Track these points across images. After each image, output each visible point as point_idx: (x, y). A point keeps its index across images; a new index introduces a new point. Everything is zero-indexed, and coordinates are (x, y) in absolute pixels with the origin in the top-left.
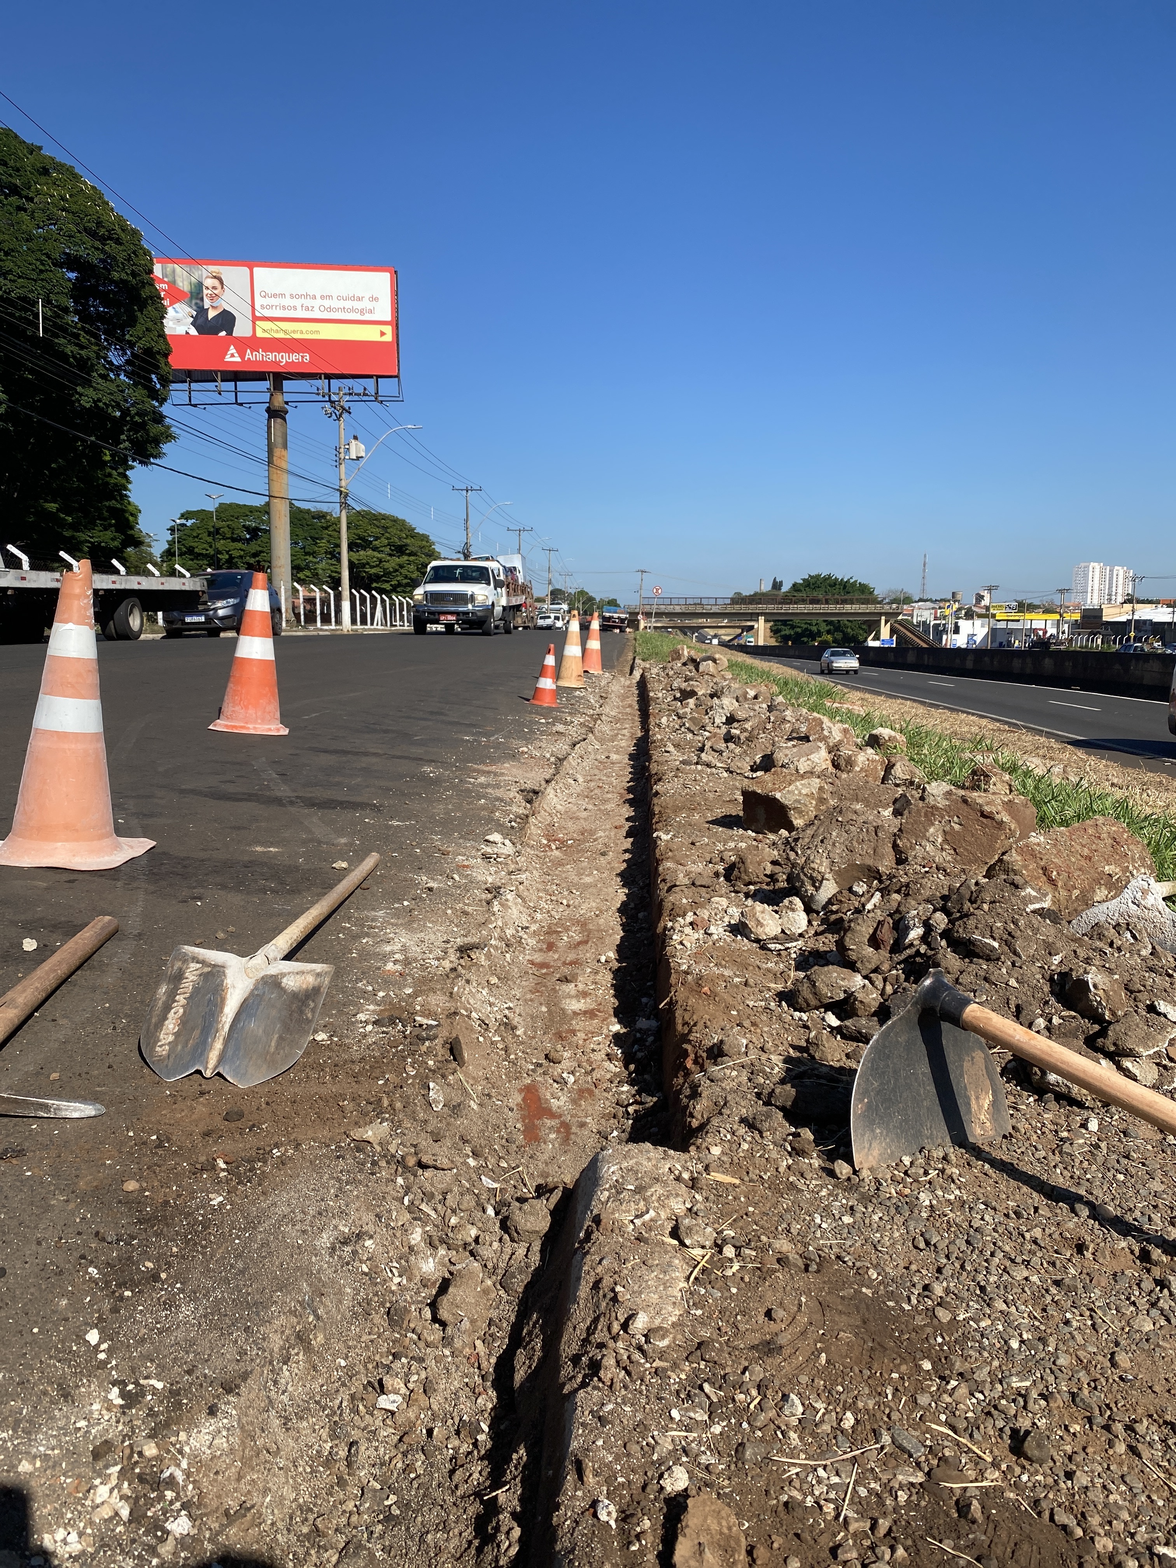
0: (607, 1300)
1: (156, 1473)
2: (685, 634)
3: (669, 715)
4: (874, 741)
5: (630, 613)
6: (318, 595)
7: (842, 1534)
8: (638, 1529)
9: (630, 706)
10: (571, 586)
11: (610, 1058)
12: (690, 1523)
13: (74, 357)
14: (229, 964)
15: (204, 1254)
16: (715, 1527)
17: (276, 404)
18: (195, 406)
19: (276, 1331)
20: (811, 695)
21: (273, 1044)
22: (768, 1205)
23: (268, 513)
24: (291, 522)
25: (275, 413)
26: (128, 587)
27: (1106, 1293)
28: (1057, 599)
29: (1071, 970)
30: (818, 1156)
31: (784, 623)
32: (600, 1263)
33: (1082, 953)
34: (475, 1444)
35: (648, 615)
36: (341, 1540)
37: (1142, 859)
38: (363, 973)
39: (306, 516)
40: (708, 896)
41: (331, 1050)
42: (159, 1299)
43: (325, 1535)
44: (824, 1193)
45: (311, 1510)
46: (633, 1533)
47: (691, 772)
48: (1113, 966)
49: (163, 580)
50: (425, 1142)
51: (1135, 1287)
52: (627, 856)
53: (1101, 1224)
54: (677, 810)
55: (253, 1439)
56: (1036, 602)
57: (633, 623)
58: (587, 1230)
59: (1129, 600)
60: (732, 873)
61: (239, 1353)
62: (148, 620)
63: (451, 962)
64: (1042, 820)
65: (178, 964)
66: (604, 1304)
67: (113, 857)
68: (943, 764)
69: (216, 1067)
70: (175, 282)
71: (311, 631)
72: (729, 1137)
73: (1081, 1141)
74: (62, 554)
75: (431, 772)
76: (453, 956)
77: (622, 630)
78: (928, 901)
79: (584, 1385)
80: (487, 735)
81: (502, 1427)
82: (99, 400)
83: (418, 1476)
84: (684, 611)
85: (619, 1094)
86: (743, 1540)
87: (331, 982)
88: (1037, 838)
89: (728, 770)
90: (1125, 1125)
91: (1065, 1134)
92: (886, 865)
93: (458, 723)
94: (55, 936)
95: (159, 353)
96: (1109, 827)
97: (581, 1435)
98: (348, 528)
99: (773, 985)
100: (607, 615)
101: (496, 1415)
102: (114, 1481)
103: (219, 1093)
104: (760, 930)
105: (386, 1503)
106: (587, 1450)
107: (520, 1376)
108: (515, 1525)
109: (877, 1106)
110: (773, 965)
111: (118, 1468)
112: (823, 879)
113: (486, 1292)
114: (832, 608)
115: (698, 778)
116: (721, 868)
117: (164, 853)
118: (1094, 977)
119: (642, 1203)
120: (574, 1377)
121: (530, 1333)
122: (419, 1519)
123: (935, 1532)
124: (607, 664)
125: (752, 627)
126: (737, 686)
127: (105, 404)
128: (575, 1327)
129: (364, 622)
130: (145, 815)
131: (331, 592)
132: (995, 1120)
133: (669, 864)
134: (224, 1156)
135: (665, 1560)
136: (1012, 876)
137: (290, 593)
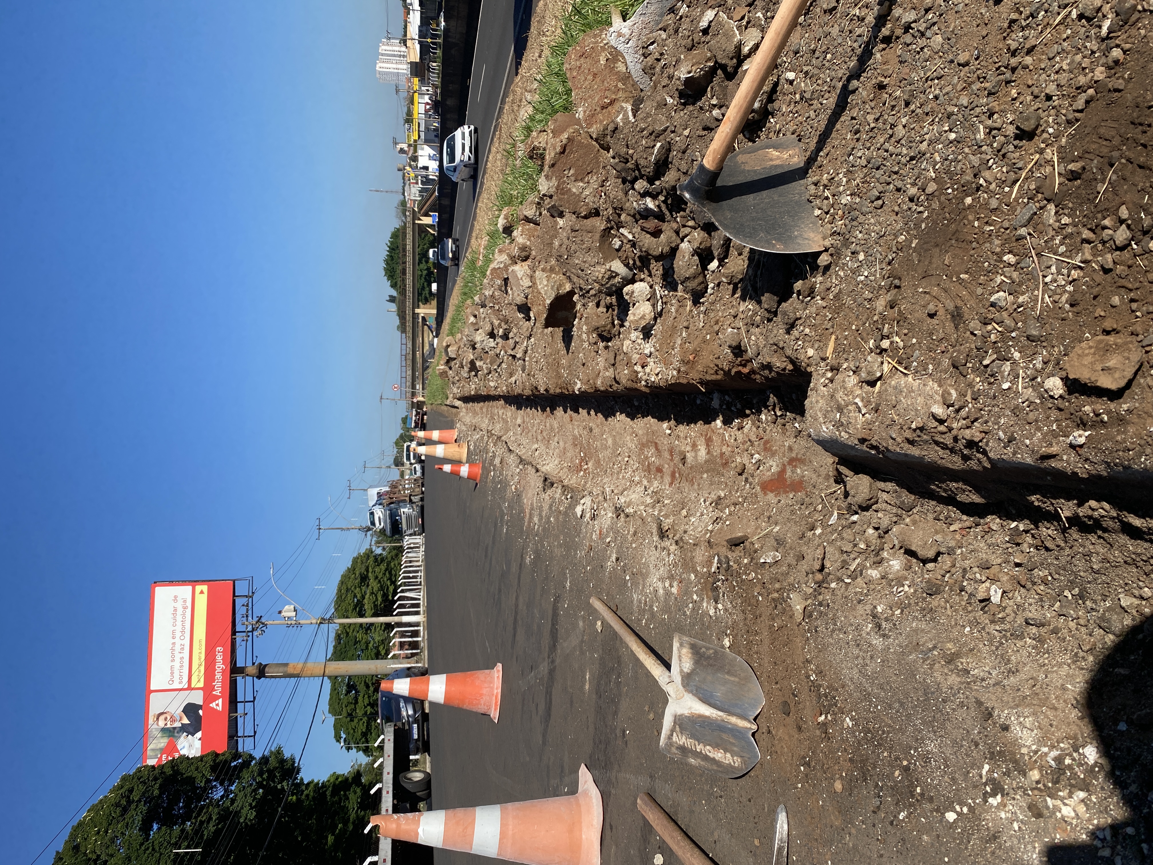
0: (922, 435)
1: (1052, 771)
2: (428, 367)
3: (489, 380)
4: (508, 230)
5: (412, 408)
6: (397, 640)
7: (1094, 265)
8: (1092, 415)
9: (481, 408)
10: (393, 451)
11: (740, 428)
12: (1087, 377)
13: (218, 824)
14: (673, 712)
15: (889, 732)
16: (1090, 359)
17: (254, 672)
18: (255, 732)
19: (946, 679)
20: (473, 275)
21: (733, 679)
22: (851, 314)
23: (336, 677)
24: (343, 660)
25: (261, 672)
26: (391, 782)
27: (914, 69)
28: (403, 94)
29: (677, 90)
30: (814, 277)
31: (420, 294)
32: (894, 439)
33: (665, 81)
34: (1027, 532)
35: (413, 394)
36: (1098, 632)
37: (595, 36)
38: (680, 610)
39: (339, 648)
40: (622, 354)
41: (737, 635)
42: (922, 767)
43: (1095, 644)
44: (841, 273)
45: (1076, 654)
46: (1095, 419)
47: (531, 365)
48: (674, 59)
49: (386, 756)
50: (804, 566)
51: (910, 48)
52: (592, 412)
53: (864, 72)
54: (559, 376)
55: (1025, 697)
56: (405, 110)
57: (419, 405)
58: (870, 448)
59: (404, 42)
60: (605, 337)
61: (962, 707)
62: (416, 766)
63: (671, 545)
64: (566, 109)
65: (674, 750)
66: (925, 437)
67: (593, 796)
68: (525, 180)
69: (750, 722)
70: (161, 749)
71: (424, 645)
72: (800, 343)
73: (803, 85)
74: (366, 831)
75: (530, 557)
76: (667, 543)
77: (425, 414)
78: (626, 194)
79: (985, 453)
80: (502, 515)
81: (1014, 512)
82: (250, 805)
83: (1051, 574)
84: (411, 368)
85: (768, 422)
86: (1099, 338)
87: (686, 636)
88: (580, 113)
89: (529, 338)
90: (791, 53)
91: (798, 96)
92: (600, 224)
93: (494, 537)
94: (652, 840)
95: (214, 761)
96: (572, 61)
97: (1022, 455)
98: (347, 617)
99: (688, 308)
100: (413, 425)
101: (1005, 516)
102: (1058, 802)
103: (768, 719)
104: (648, 317)
105: (1070, 597)
106: (1033, 451)
107: (976, 498)
108: (1087, 504)
109: (777, 234)
110: (673, 308)
111: (1048, 799)
112: (610, 270)
113: (914, 523)
114: (409, 259)
115: (535, 360)
116: (601, 345)
117: (590, 757)
118: (683, 73)
119: (850, 407)
120: (978, 460)
121: (945, 491)
122: (1082, 574)
123: (1091, 197)
124: (449, 425)
125: (423, 318)
126: (466, 330)
127: (253, 801)
128: (942, 458)
129: (417, 606)
130: (562, 771)
131: (395, 630)
132: (788, 147)
133: (599, 382)
134: (816, 717)
135: (1115, 395)
136: (608, 132)
137: (395, 660)
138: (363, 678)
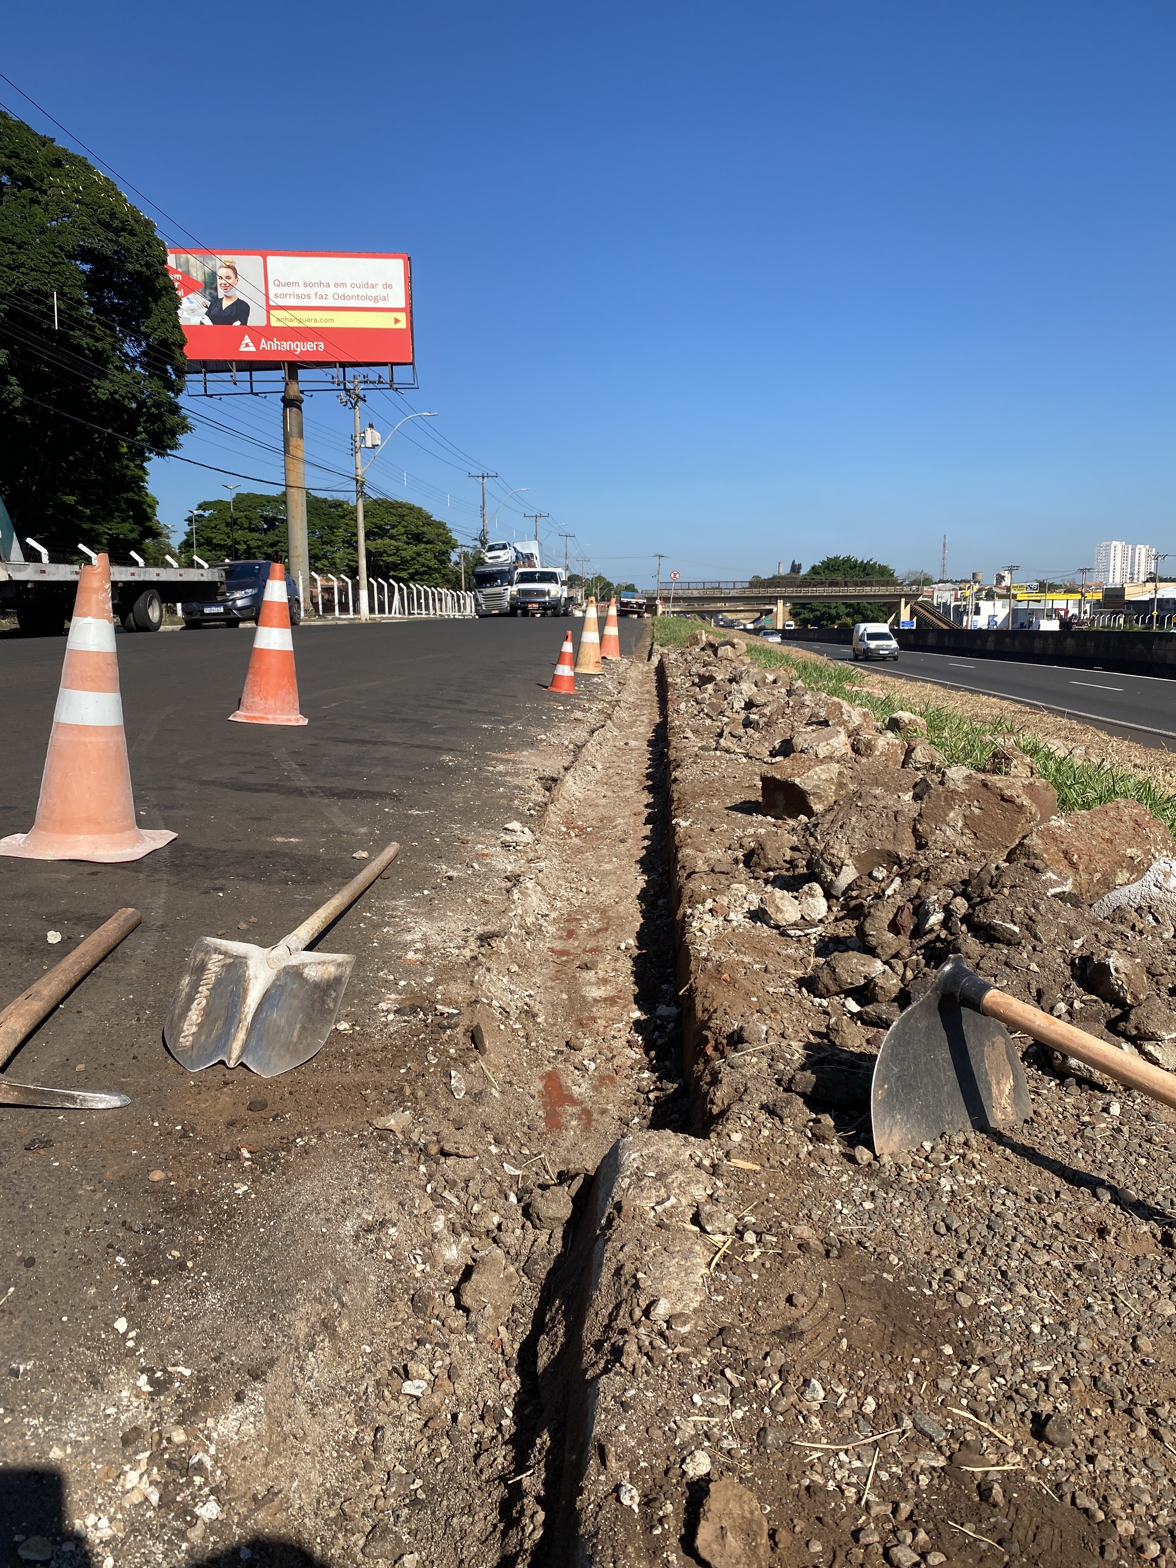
0: (629, 1287)
1: (184, 1459)
2: (704, 618)
3: (688, 701)
4: (894, 725)
5: (648, 599)
6: (336, 584)
7: (864, 1518)
8: (661, 1513)
9: (649, 692)
10: (588, 572)
11: (630, 1044)
12: (712, 1507)
13: (89, 349)
14: (250, 955)
15: (229, 1242)
16: (737, 1511)
17: (292, 393)
18: (211, 396)
19: (301, 1319)
20: (831, 679)
21: (296, 1034)
22: (789, 1192)
23: (285, 503)
24: (308, 511)
25: (291, 403)
26: (146, 579)
27: (1128, 1277)
28: (1079, 579)
29: (1092, 953)
30: (839, 1142)
31: (803, 606)
32: (621, 1249)
33: (1103, 937)
34: (500, 1429)
35: (666, 600)
36: (368, 1524)
37: (1164, 841)
38: (384, 962)
39: (323, 505)
40: (727, 883)
41: (353, 1039)
42: (185, 1287)
43: (352, 1519)
44: (845, 1178)
45: (338, 1494)
46: (656, 1517)
47: (710, 758)
48: (1135, 950)
49: (182, 571)
50: (447, 1130)
51: (1157, 1271)
52: (647, 843)
53: (1122, 1209)
54: (696, 796)
55: (280, 1425)
56: (1058, 582)
57: (651, 608)
58: (608, 1217)
59: (1152, 579)
60: (751, 859)
61: (266, 1341)
62: (168, 611)
63: (471, 950)
64: (1064, 802)
65: (200, 956)
66: (626, 1291)
68: (964, 747)
69: (239, 1057)
70: (188, 271)
71: (329, 620)
72: (749, 1123)
73: (1103, 1125)
74: (81, 546)
75: (450, 761)
76: (473, 945)
77: (640, 616)
78: (948, 886)
79: (606, 1371)
80: (505, 723)
81: (526, 1412)
82: (116, 392)
83: (443, 1461)
84: (702, 595)
85: (640, 1081)
86: (765, 1524)
87: (352, 972)
88: (1057, 822)
89: (747, 756)
90: (1147, 1109)
91: (1086, 1119)
92: (906, 850)
93: (476, 711)
94: (78, 928)
95: (174, 344)
96: (1129, 809)
97: (604, 1421)
98: (365, 516)
99: (793, 972)
100: (625, 600)
101: (519, 1401)
102: (143, 1467)
103: (243, 1082)
104: (779, 916)
105: (412, 1487)
106: (610, 1435)
107: (543, 1361)
108: (540, 1509)
109: (897, 1091)
110: (793, 951)
111: (148, 1454)
112: (842, 865)
113: (509, 1278)
114: (851, 591)
115: (717, 764)
116: (740, 854)
117: (186, 845)
118: (1115, 961)
119: (663, 1190)
120: (596, 1362)
121: (553, 1319)
122: (445, 1503)
123: (957, 1515)
124: (625, 649)
125: (771, 611)
126: (756, 670)
127: (121, 396)
128: (597, 1313)
129: (382, 610)
130: (166, 807)
131: (349, 581)
132: (1016, 1105)
133: (689, 851)
134: (248, 1145)
135: (688, 1544)
136: (1033, 861)
137: (308, 582)
138: (285, 537)
